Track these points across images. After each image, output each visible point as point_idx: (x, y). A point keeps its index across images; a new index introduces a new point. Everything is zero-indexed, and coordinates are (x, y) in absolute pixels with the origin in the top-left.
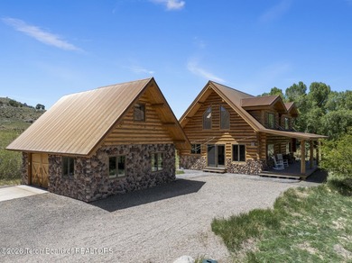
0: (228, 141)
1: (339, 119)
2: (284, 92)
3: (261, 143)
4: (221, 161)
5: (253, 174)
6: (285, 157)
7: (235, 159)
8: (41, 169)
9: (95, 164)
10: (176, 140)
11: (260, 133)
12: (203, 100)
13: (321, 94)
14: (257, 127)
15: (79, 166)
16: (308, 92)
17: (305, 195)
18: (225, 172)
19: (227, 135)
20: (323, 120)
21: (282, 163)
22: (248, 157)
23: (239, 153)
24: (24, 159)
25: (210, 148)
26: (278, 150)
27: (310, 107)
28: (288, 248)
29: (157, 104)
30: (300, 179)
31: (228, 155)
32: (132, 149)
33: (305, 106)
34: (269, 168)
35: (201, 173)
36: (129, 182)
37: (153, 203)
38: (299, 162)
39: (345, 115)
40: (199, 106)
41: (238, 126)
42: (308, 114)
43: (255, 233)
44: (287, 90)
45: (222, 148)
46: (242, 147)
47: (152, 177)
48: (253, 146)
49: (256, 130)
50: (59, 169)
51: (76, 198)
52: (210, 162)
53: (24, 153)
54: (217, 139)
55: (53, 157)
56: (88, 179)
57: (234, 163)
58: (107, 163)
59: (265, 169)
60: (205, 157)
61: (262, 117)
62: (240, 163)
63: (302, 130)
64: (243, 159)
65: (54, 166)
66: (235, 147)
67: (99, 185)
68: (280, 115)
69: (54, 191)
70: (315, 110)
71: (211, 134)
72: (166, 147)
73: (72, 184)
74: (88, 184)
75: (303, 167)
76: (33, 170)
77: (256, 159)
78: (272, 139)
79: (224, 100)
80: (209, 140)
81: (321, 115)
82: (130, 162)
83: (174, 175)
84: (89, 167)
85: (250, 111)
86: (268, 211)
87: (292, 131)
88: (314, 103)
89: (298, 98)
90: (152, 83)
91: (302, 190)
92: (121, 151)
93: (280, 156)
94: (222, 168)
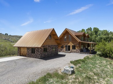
0: (71, 44)
1: (101, 38)
2: (86, 30)
3: (80, 45)
4: (69, 50)
5: (78, 53)
6: (86, 49)
7: (73, 49)
8: (24, 52)
9: (41, 50)
10: (58, 44)
11: (80, 42)
12: (64, 33)
13: (96, 31)
14: (79, 40)
15: (37, 50)
16: (92, 30)
17: (91, 57)
18: (70, 52)
19: (71, 43)
20: (97, 38)
21: (85, 50)
22: (76, 48)
23: (74, 47)
24: (18, 49)
25: (66, 46)
26: (84, 47)
27: (93, 35)
28: (87, 65)
29: (54, 35)
30: (90, 54)
31: (71, 48)
32: (48, 46)
33: (92, 35)
34: (82, 51)
35: (64, 53)
36: (48, 54)
37: (55, 59)
38: (90, 50)
39: (103, 37)
40: (63, 35)
41: (74, 40)
42: (92, 37)
43: (80, 63)
44: (87, 30)
45: (69, 46)
46: (75, 46)
47: (53, 53)
48: (78, 45)
49: (79, 41)
50: (30, 51)
51: (36, 58)
52: (66, 50)
53: (18, 47)
54: (68, 44)
55: (28, 48)
56: (39, 53)
57: (73, 50)
58: (43, 49)
59: (81, 51)
60: (65, 49)
61: (80, 38)
62: (74, 50)
63: (91, 42)
64: (75, 49)
65: (29, 50)
66: (73, 46)
67: (42, 55)
68: (85, 37)
69: (29, 57)
70: (95, 35)
71: (67, 42)
72: (56, 46)
73: (34, 55)
74: (39, 54)
75: (90, 51)
76: (21, 52)
77: (78, 49)
78: (83, 44)
79: (70, 33)
80: (66, 44)
81: (96, 37)
82: (48, 49)
83: (58, 53)
84: (39, 50)
85: (77, 36)
86: (82, 59)
87: (88, 41)
88: (94, 33)
89: (90, 32)
90: (53, 30)
91: (90, 56)
92: (46, 47)
93: (85, 48)
94: (69, 51)
